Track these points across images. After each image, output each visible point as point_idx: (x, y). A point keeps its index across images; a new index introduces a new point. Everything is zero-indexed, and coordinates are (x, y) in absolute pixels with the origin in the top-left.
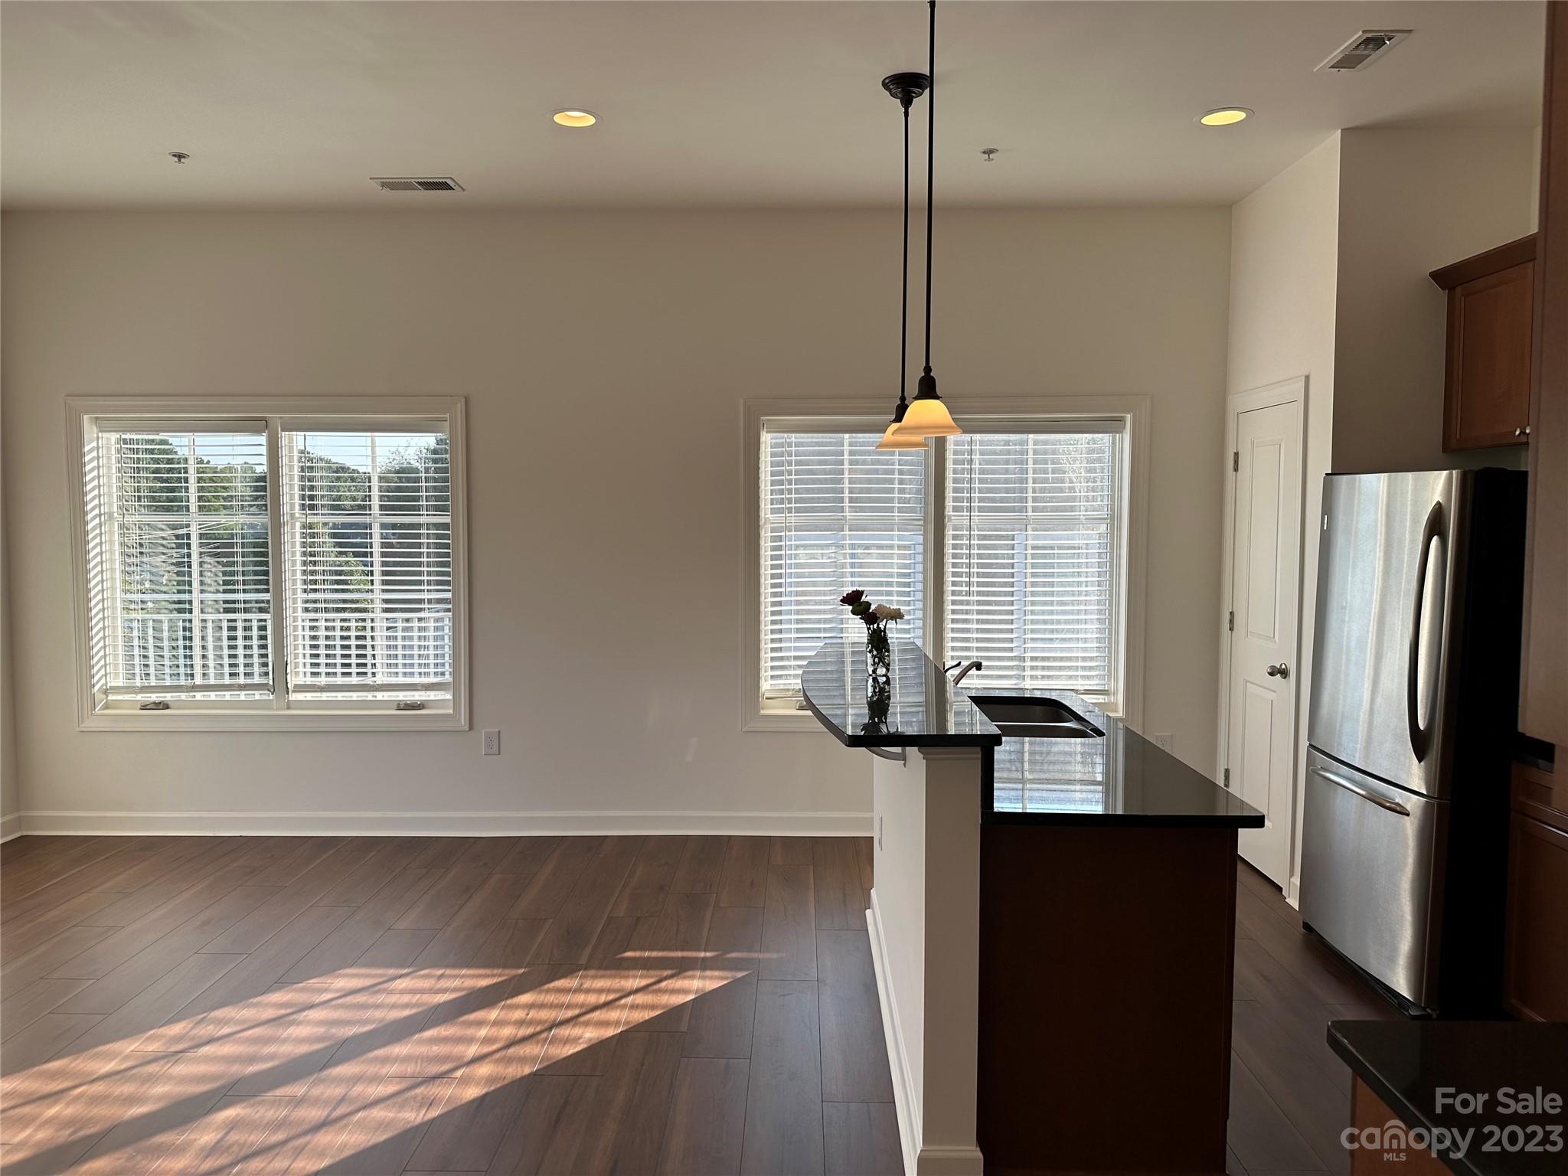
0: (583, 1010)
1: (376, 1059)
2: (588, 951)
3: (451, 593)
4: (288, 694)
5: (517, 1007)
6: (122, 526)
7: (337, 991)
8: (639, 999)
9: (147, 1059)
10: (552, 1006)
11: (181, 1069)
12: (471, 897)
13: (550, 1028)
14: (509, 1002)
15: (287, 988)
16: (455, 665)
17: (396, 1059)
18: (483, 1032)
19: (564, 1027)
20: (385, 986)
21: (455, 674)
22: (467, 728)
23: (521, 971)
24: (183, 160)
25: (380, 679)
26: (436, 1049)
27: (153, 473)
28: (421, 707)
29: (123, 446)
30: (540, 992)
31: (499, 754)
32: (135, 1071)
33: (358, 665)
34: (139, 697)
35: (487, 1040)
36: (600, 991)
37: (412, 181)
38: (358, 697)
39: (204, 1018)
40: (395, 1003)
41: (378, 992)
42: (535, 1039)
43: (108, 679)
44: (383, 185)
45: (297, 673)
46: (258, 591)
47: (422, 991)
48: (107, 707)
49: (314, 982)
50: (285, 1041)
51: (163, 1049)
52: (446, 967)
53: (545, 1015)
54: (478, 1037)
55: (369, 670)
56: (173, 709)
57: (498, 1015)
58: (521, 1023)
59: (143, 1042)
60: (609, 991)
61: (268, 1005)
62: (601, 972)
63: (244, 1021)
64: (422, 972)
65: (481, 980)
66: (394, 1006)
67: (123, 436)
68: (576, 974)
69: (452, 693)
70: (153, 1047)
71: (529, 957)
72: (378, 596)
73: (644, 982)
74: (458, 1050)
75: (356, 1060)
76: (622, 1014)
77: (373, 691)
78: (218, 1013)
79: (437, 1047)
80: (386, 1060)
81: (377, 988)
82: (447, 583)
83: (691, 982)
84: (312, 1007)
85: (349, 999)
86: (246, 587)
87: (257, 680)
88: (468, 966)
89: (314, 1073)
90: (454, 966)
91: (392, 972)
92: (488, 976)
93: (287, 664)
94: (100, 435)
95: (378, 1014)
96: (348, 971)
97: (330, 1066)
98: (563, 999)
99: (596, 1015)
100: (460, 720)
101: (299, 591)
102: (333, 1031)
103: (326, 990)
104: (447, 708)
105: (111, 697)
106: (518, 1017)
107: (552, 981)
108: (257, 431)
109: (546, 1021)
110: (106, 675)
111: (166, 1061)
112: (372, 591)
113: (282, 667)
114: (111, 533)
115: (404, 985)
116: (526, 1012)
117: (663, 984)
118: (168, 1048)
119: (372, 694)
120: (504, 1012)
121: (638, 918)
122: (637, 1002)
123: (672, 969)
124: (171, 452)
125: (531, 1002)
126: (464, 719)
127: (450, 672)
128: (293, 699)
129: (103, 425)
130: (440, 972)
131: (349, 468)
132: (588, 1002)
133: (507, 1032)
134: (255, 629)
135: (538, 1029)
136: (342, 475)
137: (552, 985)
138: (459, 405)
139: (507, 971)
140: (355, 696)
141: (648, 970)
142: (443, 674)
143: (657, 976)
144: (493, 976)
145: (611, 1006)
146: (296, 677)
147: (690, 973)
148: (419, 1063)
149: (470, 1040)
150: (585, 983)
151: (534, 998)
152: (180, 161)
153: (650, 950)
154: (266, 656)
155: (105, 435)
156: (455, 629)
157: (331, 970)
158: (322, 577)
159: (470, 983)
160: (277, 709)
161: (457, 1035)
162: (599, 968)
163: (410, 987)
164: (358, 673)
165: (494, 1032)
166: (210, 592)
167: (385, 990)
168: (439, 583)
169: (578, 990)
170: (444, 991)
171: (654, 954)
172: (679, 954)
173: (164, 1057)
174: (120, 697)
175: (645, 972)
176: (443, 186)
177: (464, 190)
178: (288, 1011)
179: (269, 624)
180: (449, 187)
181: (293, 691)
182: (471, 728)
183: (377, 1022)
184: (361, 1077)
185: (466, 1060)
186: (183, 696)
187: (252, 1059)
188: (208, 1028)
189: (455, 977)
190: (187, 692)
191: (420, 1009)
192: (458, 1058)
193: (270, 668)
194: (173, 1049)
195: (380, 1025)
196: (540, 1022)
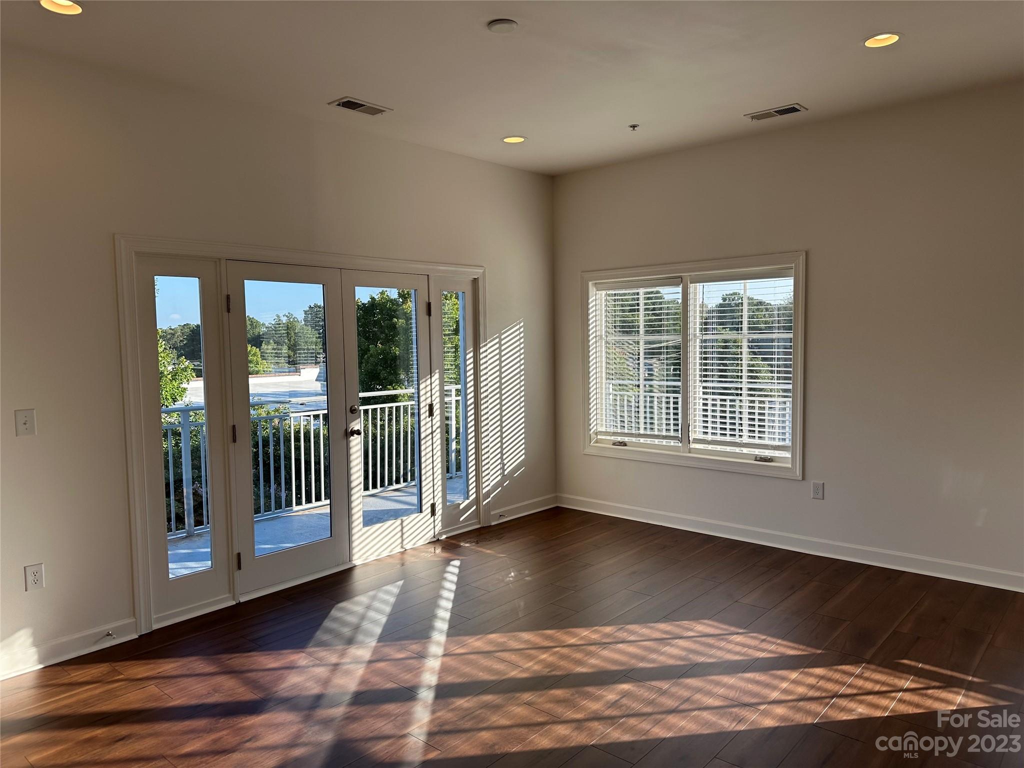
0: (860, 692)
1: (712, 682)
2: (873, 651)
3: (791, 385)
4: (689, 443)
5: (811, 675)
6: (607, 342)
7: (698, 632)
8: (908, 696)
9: (591, 642)
10: (837, 682)
11: (605, 653)
12: (794, 592)
13: (832, 697)
14: (806, 670)
15: (670, 623)
16: (793, 434)
17: (725, 685)
18: (784, 685)
19: (843, 699)
20: (727, 637)
21: (793, 440)
22: (800, 478)
23: (819, 652)
24: (635, 128)
25: (745, 440)
26: (750, 687)
27: (652, 311)
28: (771, 460)
29: (608, 298)
30: (831, 670)
31: (823, 499)
32: (584, 647)
33: (731, 429)
34: (612, 438)
35: (785, 691)
36: (877, 682)
37: (771, 111)
38: (730, 449)
39: (622, 628)
40: (731, 649)
41: (722, 639)
42: (820, 701)
43: (598, 427)
44: (753, 118)
45: (695, 432)
46: (674, 380)
47: (749, 647)
48: (597, 442)
49: (685, 623)
50: (662, 654)
51: (599, 639)
52: (769, 635)
53: (830, 686)
54: (780, 687)
55: (737, 433)
56: (629, 446)
57: (797, 677)
58: (812, 687)
59: (590, 632)
60: (883, 684)
61: (658, 630)
62: (880, 669)
63: (643, 635)
64: (752, 634)
65: (791, 650)
66: (729, 651)
67: (608, 293)
68: (860, 665)
69: (790, 453)
70: (595, 636)
71: (827, 644)
72: (745, 386)
73: (914, 686)
74: (765, 691)
75: (700, 678)
76: (891, 703)
77: (740, 447)
78: (630, 627)
79: (752, 686)
80: (718, 684)
81: (722, 637)
82: (789, 378)
83: (955, 696)
84: (681, 638)
85: (703, 639)
86: (668, 378)
87: (672, 433)
88: (783, 638)
89: (675, 678)
90: (773, 636)
91: (733, 629)
92: (795, 649)
93: (689, 426)
94: (597, 292)
95: (719, 653)
96: (706, 621)
97: (683, 678)
98: (846, 680)
99: (870, 698)
100: (796, 472)
101: (698, 381)
102: (691, 656)
103: (691, 630)
104: (787, 463)
105: (599, 437)
106: (811, 683)
107: (841, 664)
108: (677, 285)
109: (830, 691)
110: (597, 424)
111: (599, 646)
112: (741, 382)
113: (686, 428)
114: (601, 346)
115: (738, 639)
116: (817, 680)
117: (930, 692)
118: (602, 640)
119: (739, 448)
120: (801, 676)
121: (919, 638)
122: (904, 698)
123: (940, 682)
124: (661, 298)
125: (822, 674)
126: (798, 472)
127: (790, 439)
128: (693, 447)
129: (599, 287)
130: (764, 637)
131: (765, 302)
132: (865, 687)
133: (801, 690)
134: (672, 403)
135: (824, 695)
136: (760, 307)
137: (840, 667)
138: (801, 257)
139: (809, 649)
140: (728, 449)
141: (919, 678)
142: (784, 440)
143: (926, 684)
144: (799, 649)
145: (883, 695)
146: (694, 434)
147: (956, 689)
148: (738, 692)
149: (775, 688)
150: (866, 673)
151: (825, 672)
152: (634, 129)
153: (923, 663)
154: (677, 420)
155: (600, 292)
156: (794, 409)
157: (697, 618)
158: (711, 373)
159: (782, 650)
160: (683, 452)
161: (767, 681)
162: (879, 665)
163: (742, 642)
164: (730, 435)
165: (792, 687)
166: (656, 380)
167: (726, 639)
168: (786, 378)
169: (859, 676)
170: (763, 650)
171: (927, 667)
172: (949, 673)
173: (599, 644)
174: (604, 437)
175: (916, 678)
176: (793, 110)
177: (807, 109)
178: (668, 636)
179: (680, 400)
180: (797, 110)
181: (692, 442)
182: (803, 478)
183: (717, 659)
184: (701, 690)
185: (769, 700)
186: (634, 439)
187: (643, 659)
188: (624, 634)
189: (773, 643)
190: (636, 437)
191: (746, 658)
192: (765, 697)
193: (680, 427)
194: (604, 641)
195: (719, 661)
196: (825, 690)
